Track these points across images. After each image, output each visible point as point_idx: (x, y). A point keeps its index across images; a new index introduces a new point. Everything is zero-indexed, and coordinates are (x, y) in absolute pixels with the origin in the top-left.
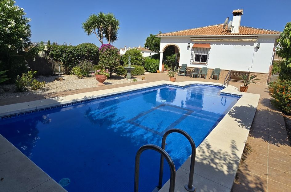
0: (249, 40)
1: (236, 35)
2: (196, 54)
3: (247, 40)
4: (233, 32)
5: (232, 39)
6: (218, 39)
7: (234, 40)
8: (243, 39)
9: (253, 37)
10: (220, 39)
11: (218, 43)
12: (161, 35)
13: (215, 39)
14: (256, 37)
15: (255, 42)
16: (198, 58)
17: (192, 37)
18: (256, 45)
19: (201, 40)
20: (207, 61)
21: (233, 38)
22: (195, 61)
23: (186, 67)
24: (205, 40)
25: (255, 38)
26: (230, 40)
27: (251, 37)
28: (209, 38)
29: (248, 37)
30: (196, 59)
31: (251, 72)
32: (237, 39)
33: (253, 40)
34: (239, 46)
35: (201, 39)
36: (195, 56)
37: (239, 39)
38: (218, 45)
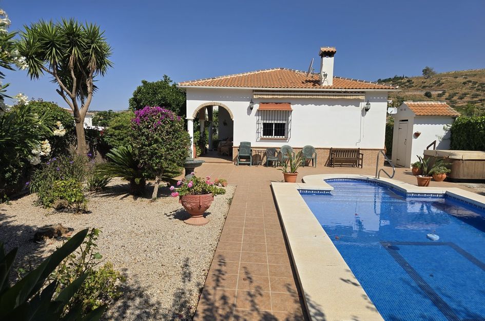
0: (354, 97)
1: (331, 88)
2: (265, 122)
3: (352, 97)
4: (325, 84)
5: (328, 96)
6: (306, 95)
7: (331, 97)
8: (345, 96)
9: (359, 92)
10: (307, 95)
11: (304, 102)
12: (188, 84)
13: (300, 95)
14: (363, 92)
15: (362, 101)
16: (268, 130)
17: (254, 91)
18: (363, 105)
19: (275, 97)
20: (286, 134)
21: (330, 94)
22: (264, 135)
23: (250, 147)
24: (282, 97)
25: (363, 94)
26: (325, 97)
27: (355, 92)
28: (290, 93)
29: (352, 92)
30: (264, 131)
31: (360, 148)
32: (335, 96)
33: (360, 97)
34: (338, 107)
35: (274, 95)
36: (262, 127)
37: (339, 96)
38: (305, 105)
